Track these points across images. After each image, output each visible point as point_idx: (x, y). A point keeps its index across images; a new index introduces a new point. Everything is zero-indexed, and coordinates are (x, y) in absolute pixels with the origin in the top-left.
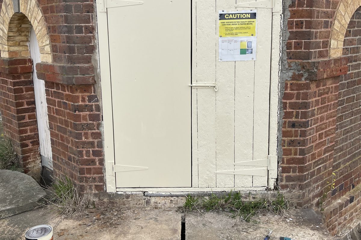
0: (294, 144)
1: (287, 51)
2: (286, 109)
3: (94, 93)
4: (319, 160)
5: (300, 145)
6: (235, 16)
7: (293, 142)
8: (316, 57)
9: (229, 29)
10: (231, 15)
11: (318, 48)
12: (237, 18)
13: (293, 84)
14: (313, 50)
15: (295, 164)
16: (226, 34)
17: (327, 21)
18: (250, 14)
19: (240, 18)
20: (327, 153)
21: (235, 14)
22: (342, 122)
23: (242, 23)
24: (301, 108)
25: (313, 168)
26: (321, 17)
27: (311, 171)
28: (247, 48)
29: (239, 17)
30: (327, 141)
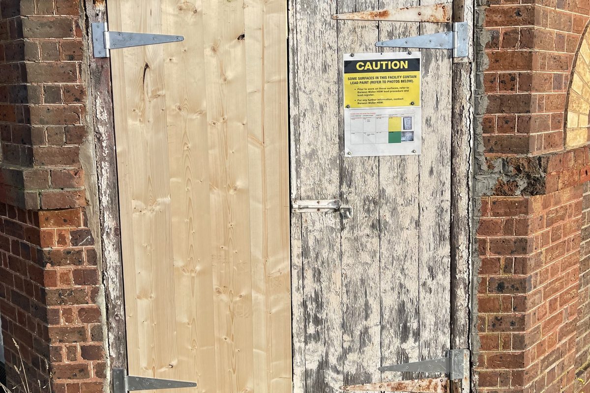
0: (503, 326)
1: (484, 135)
2: (484, 254)
3: (86, 224)
4: (551, 355)
5: (515, 327)
6: (376, 66)
7: (501, 322)
8: (541, 146)
9: (366, 91)
10: (368, 63)
11: (545, 130)
12: (381, 70)
13: (497, 203)
14: (536, 132)
15: (506, 368)
16: (359, 101)
17: (559, 74)
18: (406, 62)
19: (387, 70)
20: (564, 337)
21: (376, 61)
22: (587, 271)
23: (391, 80)
24: (515, 251)
25: (541, 372)
26: (548, 67)
27: (536, 379)
28: (403, 130)
29: (384, 68)
30: (564, 314)
